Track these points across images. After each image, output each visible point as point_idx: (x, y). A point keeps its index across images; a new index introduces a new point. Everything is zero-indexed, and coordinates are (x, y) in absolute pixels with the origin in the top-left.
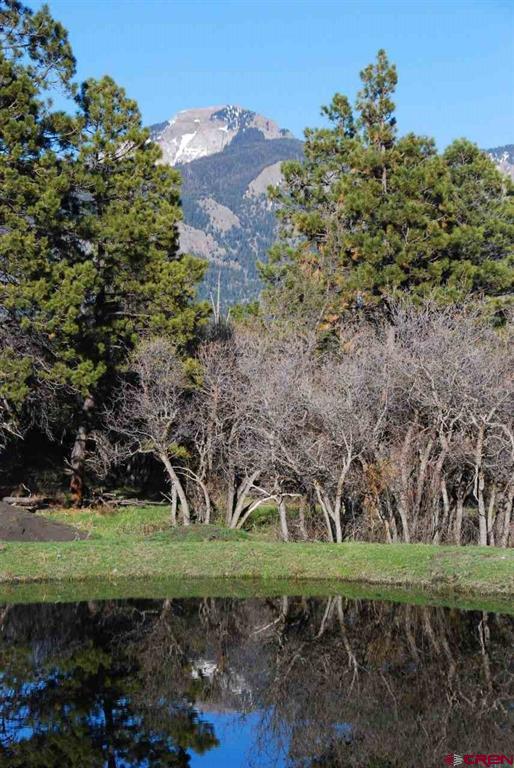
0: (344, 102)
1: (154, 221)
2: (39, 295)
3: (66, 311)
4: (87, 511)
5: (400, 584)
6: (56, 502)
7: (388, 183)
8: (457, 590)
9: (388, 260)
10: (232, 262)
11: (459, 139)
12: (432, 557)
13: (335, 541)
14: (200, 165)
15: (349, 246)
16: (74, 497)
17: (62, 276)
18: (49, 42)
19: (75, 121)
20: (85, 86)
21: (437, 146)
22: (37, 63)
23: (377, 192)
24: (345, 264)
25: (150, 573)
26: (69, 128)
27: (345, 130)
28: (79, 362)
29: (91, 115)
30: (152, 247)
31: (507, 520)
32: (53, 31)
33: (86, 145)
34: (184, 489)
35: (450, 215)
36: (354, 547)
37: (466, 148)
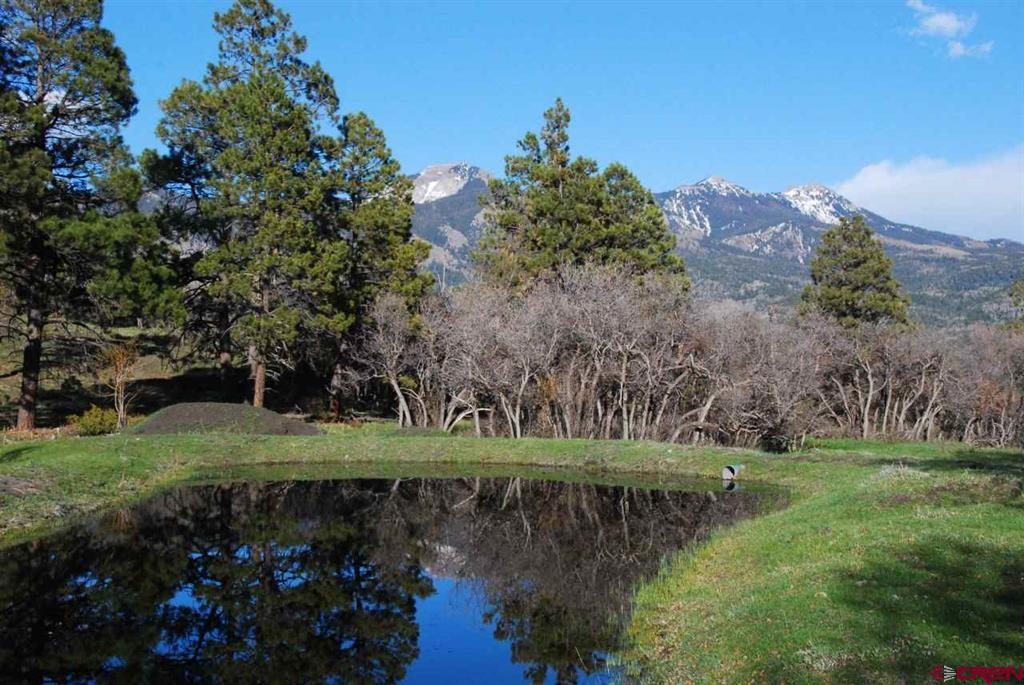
0: (533, 138)
1: (393, 215)
2: (306, 264)
3: (326, 275)
4: (342, 425)
5: (561, 466)
6: (319, 418)
7: (563, 191)
8: (604, 470)
9: (563, 246)
10: (462, 269)
11: (614, 163)
12: (586, 447)
13: (515, 436)
14: (441, 203)
15: (535, 235)
16: (333, 414)
17: (323, 251)
18: (320, 87)
19: (338, 143)
20: (346, 118)
21: (598, 166)
22: (311, 102)
23: (555, 198)
24: (532, 249)
25: (373, 459)
26: (332, 146)
27: (535, 157)
28: (335, 313)
29: (349, 139)
30: (392, 234)
31: (644, 424)
32: (323, 80)
33: (345, 160)
34: (408, 405)
35: (608, 215)
36: (529, 441)
37: (619, 169)
